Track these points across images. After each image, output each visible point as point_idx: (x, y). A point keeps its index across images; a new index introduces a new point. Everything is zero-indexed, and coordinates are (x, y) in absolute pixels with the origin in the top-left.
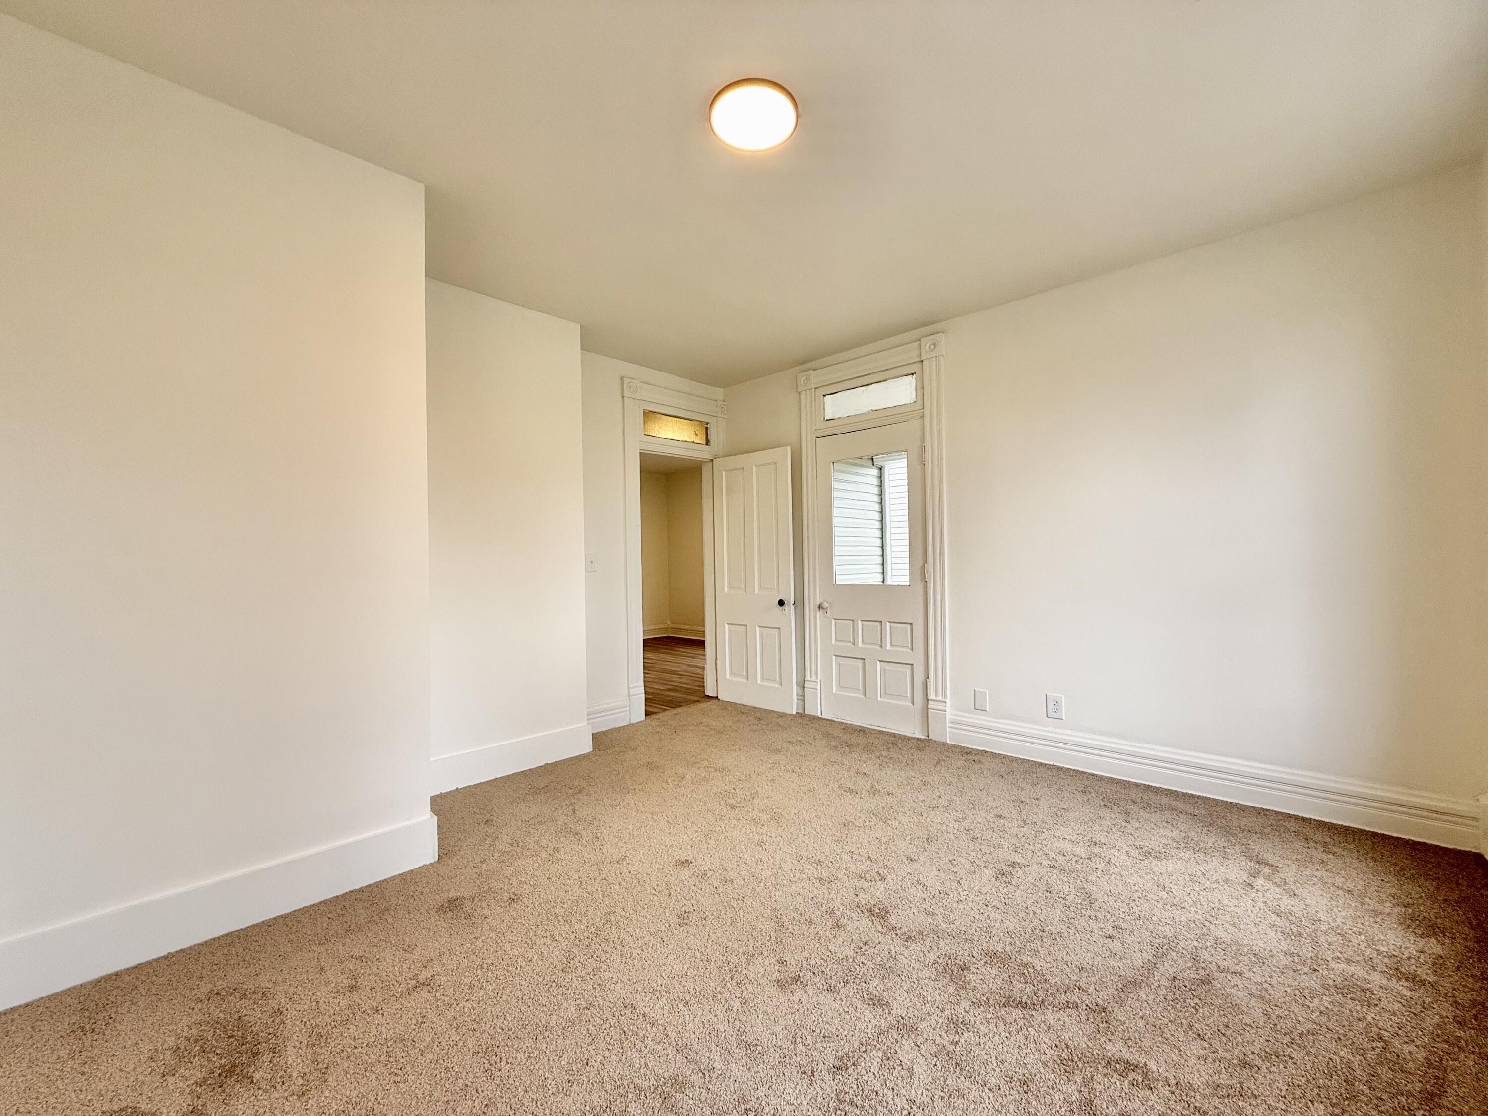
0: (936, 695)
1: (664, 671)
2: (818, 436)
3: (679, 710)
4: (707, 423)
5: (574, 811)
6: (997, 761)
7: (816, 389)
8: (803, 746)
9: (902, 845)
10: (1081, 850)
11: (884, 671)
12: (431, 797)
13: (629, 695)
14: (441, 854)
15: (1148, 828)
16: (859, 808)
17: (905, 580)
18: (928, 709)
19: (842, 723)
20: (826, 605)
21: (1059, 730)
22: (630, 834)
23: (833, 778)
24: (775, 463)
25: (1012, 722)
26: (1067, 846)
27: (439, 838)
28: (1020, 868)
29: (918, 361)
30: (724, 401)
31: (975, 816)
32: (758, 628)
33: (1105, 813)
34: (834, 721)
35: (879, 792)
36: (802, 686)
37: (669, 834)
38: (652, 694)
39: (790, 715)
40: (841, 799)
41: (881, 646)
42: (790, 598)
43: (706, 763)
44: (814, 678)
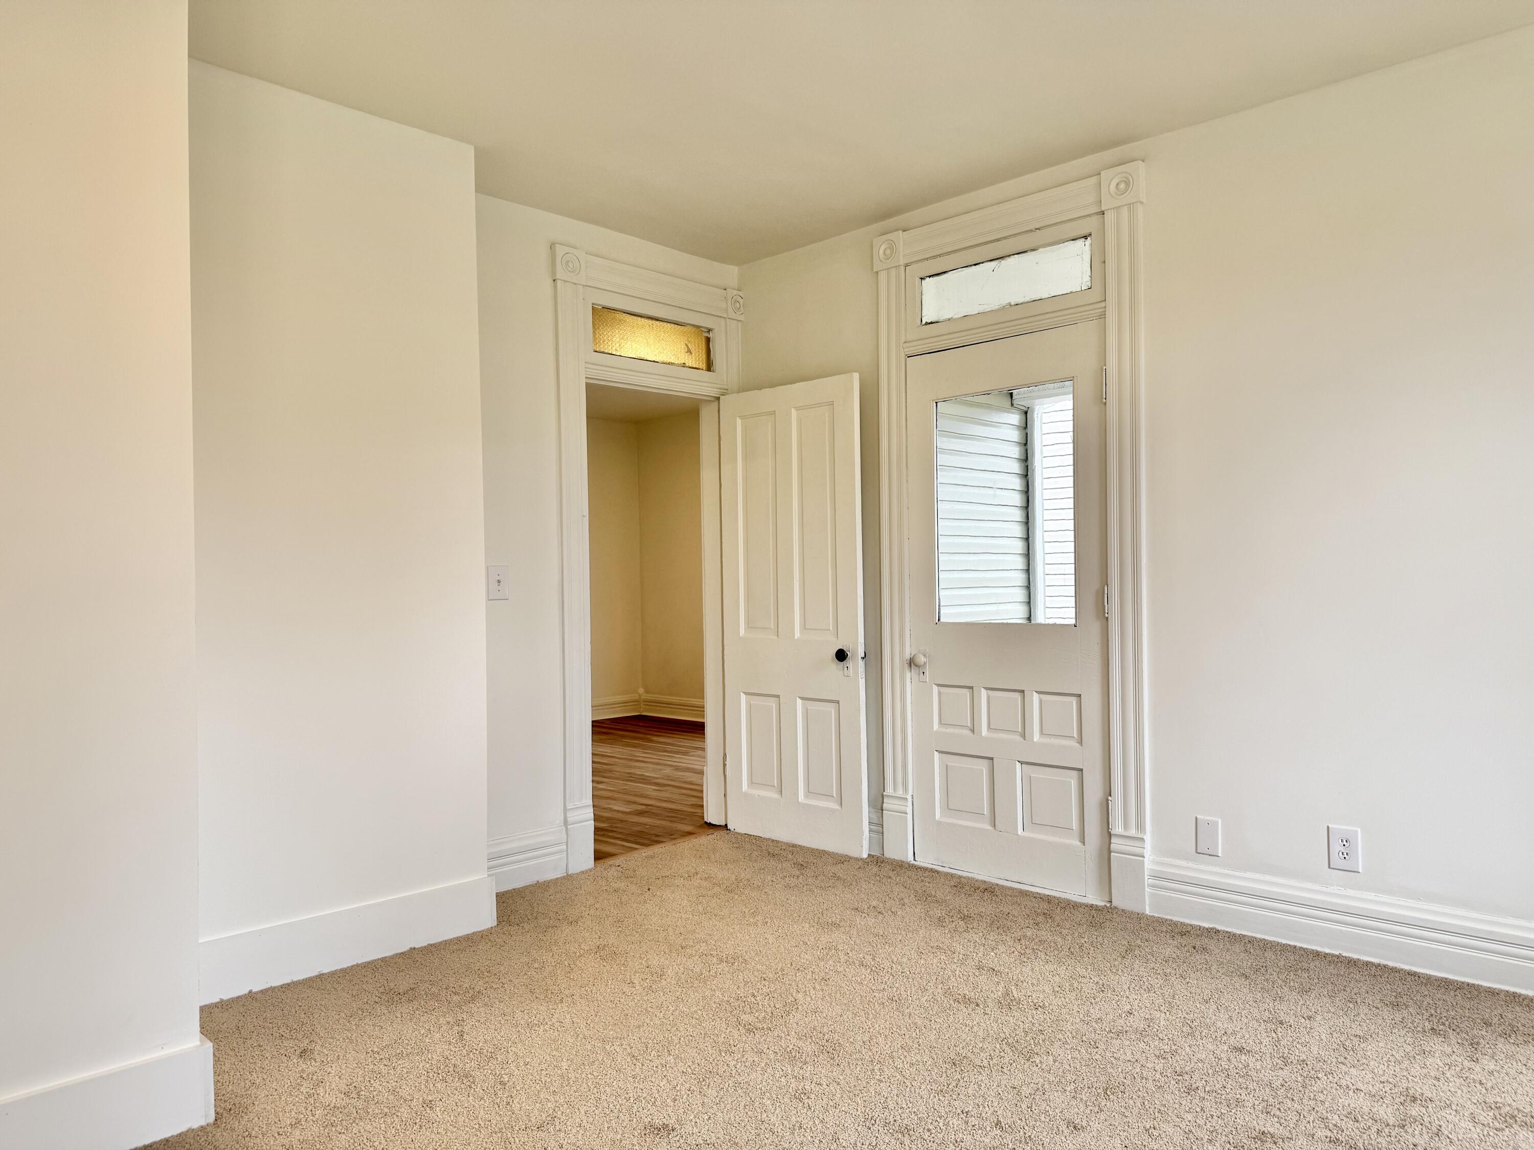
0: (1126, 826)
1: (631, 778)
2: (910, 353)
3: (657, 849)
4: (709, 331)
5: (461, 1034)
6: (1237, 948)
7: (906, 266)
8: (880, 917)
9: (1057, 1098)
10: (1386, 1112)
11: (1029, 782)
12: (202, 1009)
13: (566, 822)
14: (220, 1110)
15: (1512, 1072)
16: (981, 1033)
17: (1067, 616)
18: (1110, 852)
19: (952, 876)
20: (921, 659)
21: (1351, 892)
22: (562, 1076)
23: (934, 978)
24: (832, 404)
25: (1268, 878)
26: (1361, 1103)
27: (216, 1082)
28: (1275, 1143)
29: (1097, 213)
30: (739, 290)
31: (1195, 1048)
32: (799, 701)
33: (1436, 1045)
34: (938, 872)
35: (1018, 1003)
36: (878, 804)
37: (634, 1077)
38: (608, 819)
39: (857, 859)
40: (948, 1016)
41: (1023, 736)
42: (857, 646)
43: (703, 947)
44: (900, 793)
